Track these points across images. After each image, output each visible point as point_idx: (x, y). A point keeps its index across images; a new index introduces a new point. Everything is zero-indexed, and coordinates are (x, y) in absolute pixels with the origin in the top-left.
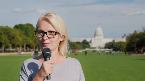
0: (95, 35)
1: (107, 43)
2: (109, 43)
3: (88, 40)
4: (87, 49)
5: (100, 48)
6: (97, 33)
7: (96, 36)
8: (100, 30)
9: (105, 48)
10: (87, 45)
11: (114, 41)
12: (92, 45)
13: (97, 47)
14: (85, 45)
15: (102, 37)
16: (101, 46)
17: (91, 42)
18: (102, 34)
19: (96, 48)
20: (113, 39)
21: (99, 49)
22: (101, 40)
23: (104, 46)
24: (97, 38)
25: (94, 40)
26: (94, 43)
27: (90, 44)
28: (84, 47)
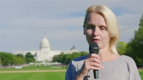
0: (40, 47)
1: (55, 56)
2: (57, 56)
3: (33, 53)
4: (32, 64)
5: (46, 61)
6: (43, 45)
7: (42, 48)
8: (46, 42)
9: (53, 61)
10: (31, 59)
11: (63, 53)
12: (38, 58)
13: (44, 60)
14: (29, 59)
15: (49, 49)
16: (48, 60)
17: (36, 55)
18: (48, 45)
19: (42, 62)
20: (62, 52)
21: (46, 63)
22: (48, 53)
23: (51, 60)
24: (43, 50)
25: (40, 52)
26: (40, 56)
27: (35, 58)
28: (28, 62)
